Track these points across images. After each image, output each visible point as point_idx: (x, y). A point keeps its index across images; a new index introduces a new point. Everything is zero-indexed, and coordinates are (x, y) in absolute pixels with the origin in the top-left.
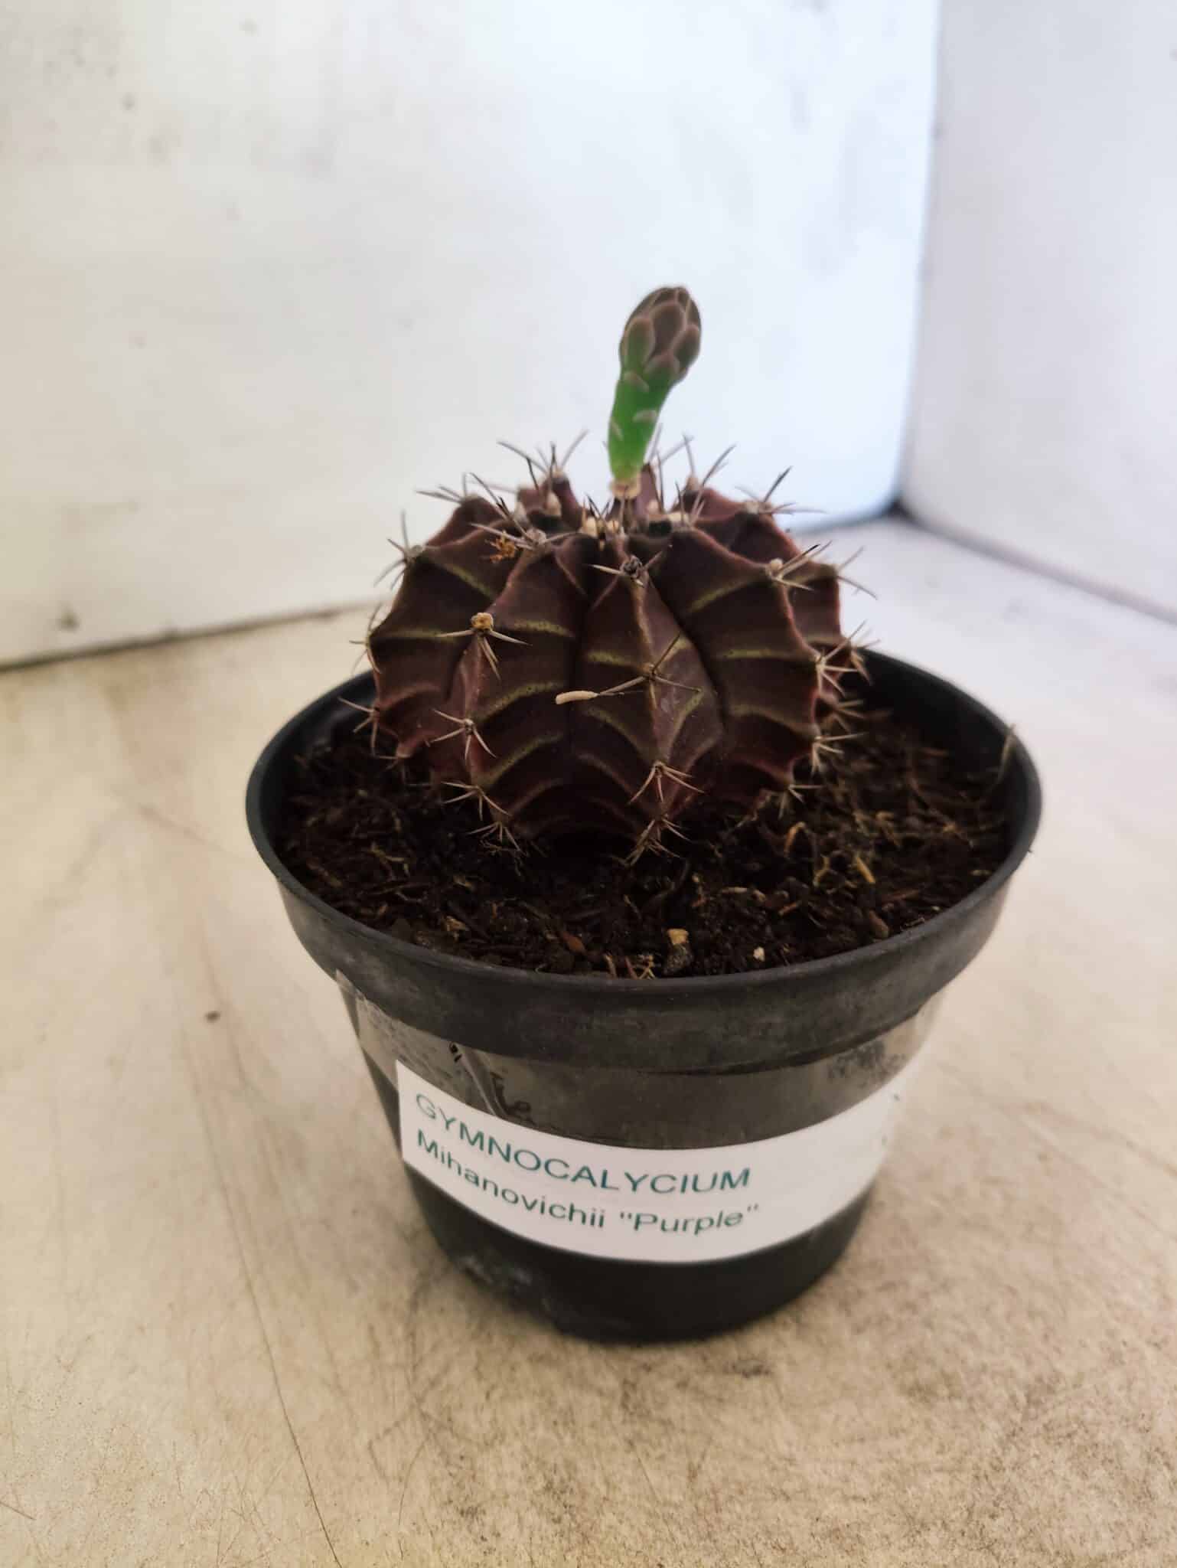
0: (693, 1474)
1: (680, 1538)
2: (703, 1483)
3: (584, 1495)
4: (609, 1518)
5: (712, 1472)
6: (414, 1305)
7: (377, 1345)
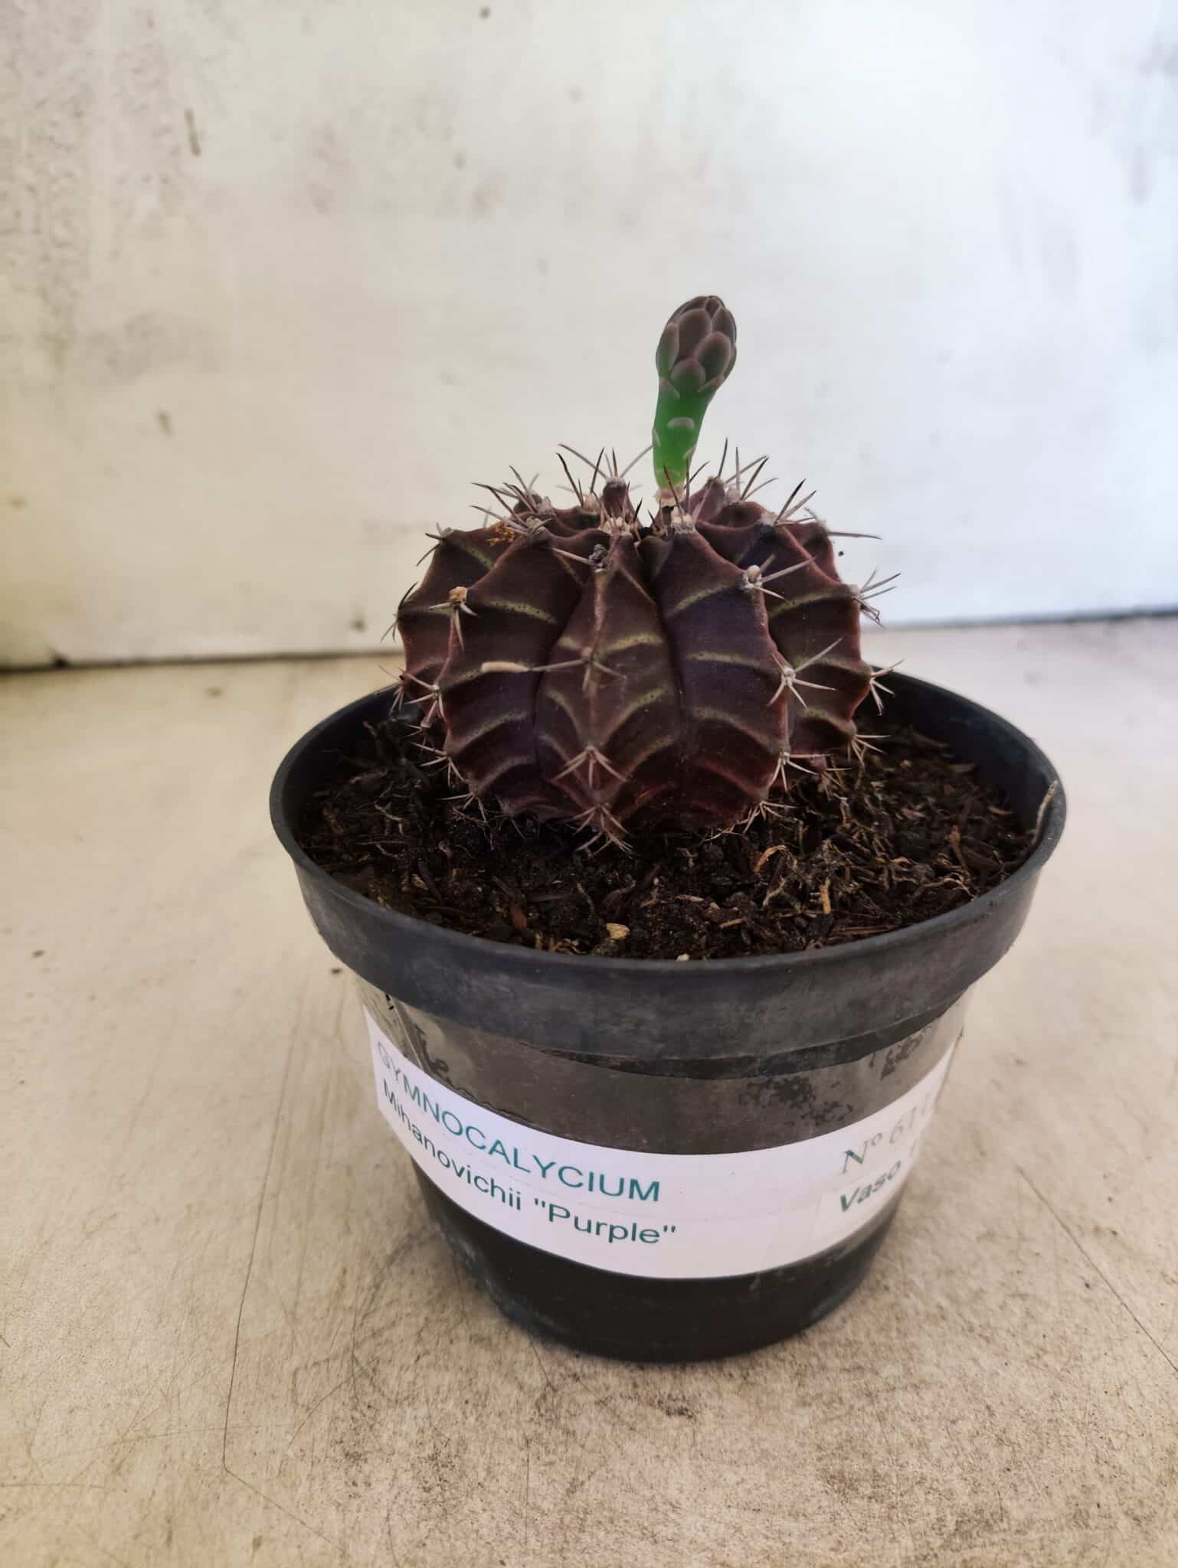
0: (573, 1488)
1: (533, 1543)
2: (578, 1500)
3: (462, 1475)
4: (476, 1504)
5: (592, 1492)
6: (391, 1260)
7: (343, 1286)
